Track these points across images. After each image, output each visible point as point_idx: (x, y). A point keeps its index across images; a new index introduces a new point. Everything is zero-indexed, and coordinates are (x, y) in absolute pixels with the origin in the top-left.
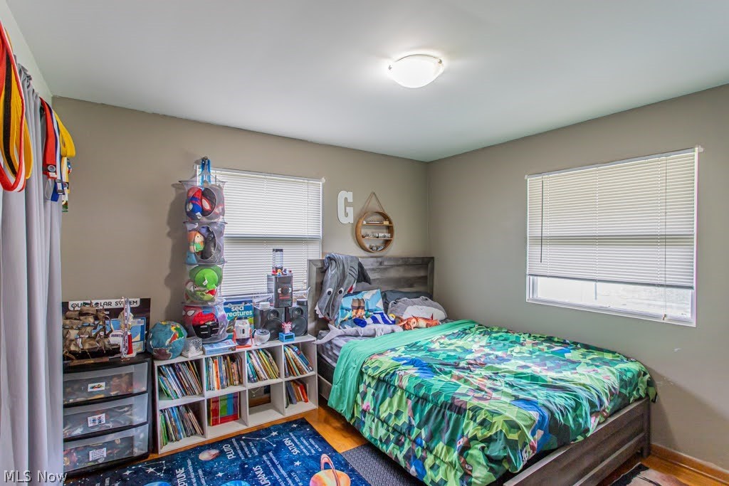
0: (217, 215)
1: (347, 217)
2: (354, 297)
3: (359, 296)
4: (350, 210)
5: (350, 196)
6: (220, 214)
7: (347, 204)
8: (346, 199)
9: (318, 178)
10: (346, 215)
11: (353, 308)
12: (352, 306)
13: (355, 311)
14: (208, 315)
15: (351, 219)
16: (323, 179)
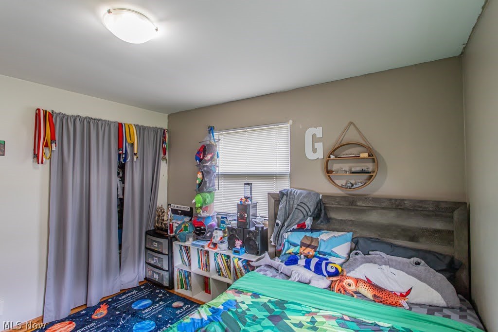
0: (207, 161)
1: (316, 153)
2: (308, 234)
3: (315, 235)
4: (319, 146)
5: (319, 132)
6: (209, 160)
7: (315, 139)
8: (314, 135)
9: (286, 122)
10: (315, 151)
11: (303, 244)
12: (301, 242)
13: (304, 248)
14: (199, 222)
15: (320, 155)
16: (291, 122)
